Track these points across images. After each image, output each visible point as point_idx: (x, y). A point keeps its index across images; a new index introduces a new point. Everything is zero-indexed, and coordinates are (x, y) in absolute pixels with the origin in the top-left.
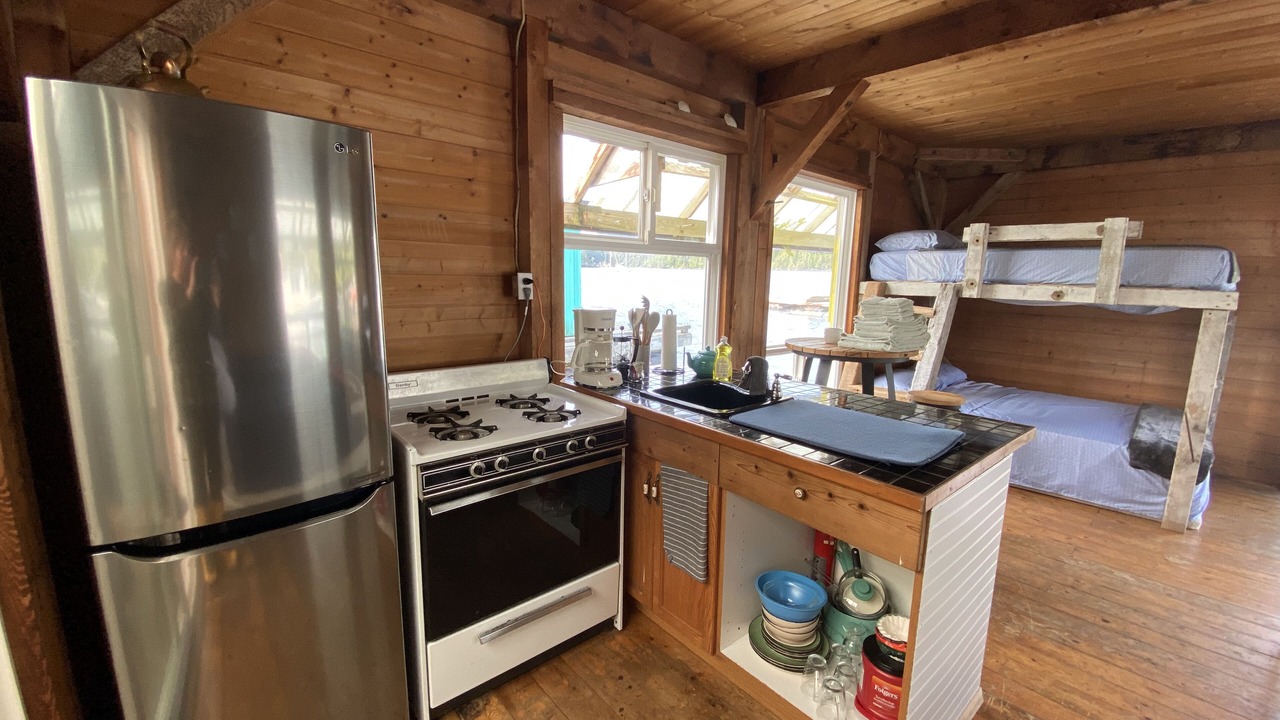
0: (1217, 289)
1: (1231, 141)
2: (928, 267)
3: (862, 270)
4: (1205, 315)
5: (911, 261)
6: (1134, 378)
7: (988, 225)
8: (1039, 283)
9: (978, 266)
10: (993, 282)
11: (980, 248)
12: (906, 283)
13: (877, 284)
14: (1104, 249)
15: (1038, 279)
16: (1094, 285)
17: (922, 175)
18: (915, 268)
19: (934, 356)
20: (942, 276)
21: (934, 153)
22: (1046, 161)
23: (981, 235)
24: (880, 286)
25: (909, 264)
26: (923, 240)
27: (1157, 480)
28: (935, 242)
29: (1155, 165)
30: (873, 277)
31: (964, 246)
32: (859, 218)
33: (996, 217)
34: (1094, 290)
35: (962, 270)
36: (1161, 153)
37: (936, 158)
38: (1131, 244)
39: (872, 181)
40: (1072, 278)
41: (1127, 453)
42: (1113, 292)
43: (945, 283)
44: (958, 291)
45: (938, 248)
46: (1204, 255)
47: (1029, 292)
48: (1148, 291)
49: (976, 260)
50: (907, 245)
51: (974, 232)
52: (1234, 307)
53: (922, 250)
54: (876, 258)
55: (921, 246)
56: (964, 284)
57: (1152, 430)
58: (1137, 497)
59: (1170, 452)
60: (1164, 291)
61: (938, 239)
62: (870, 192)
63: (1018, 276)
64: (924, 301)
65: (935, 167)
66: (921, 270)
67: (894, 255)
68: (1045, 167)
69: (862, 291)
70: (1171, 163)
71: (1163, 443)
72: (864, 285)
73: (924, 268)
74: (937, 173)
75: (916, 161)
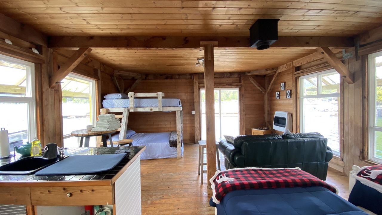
0: (178, 106)
1: (177, 77)
2: (120, 104)
3: (100, 105)
4: (177, 111)
5: (115, 102)
6: (169, 126)
7: (134, 93)
8: (147, 107)
9: (133, 103)
10: (137, 107)
11: (132, 98)
12: (114, 109)
13: (105, 109)
14: (158, 99)
15: (147, 106)
16: (157, 107)
17: (116, 78)
18: (116, 104)
19: (124, 129)
20: (124, 106)
21: (119, 72)
22: (146, 77)
23: (132, 95)
24: (107, 109)
26: (118, 96)
27: (175, 148)
28: (121, 97)
29: (166, 81)
30: (104, 107)
31: (128, 98)
32: (97, 89)
33: (135, 91)
34: (158, 108)
35: (129, 104)
36: (167, 78)
37: (119, 74)
38: (163, 98)
39: (100, 78)
40: (154, 105)
41: (169, 144)
42: (161, 108)
43: (125, 108)
44: (129, 110)
45: (122, 98)
46: (175, 100)
47: (145, 109)
48: (167, 107)
49: (132, 101)
50: (113, 98)
51: (130, 94)
52: (181, 110)
53: (118, 99)
54: (104, 101)
55: (117, 98)
56: (130, 108)
57: (173, 137)
58: (172, 153)
59: (176, 141)
60: (170, 108)
62: (100, 81)
63: (142, 106)
64: (121, 113)
65: (120, 76)
66: (118, 104)
67: (109, 100)
68: (146, 79)
69: (101, 112)
70: (168, 81)
71: (175, 140)
72: (101, 110)
73: (119, 104)
74: (120, 78)
75: (114, 74)
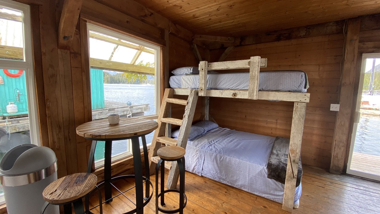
0: (300, 91)
2: (189, 82)
3: (166, 83)
4: (295, 105)
5: (182, 79)
6: (273, 126)
7: (207, 62)
8: (227, 89)
9: (203, 81)
10: (211, 89)
11: (204, 73)
12: (181, 89)
13: (171, 90)
14: (250, 73)
15: (227, 87)
16: (247, 90)
18: (184, 82)
19: (186, 123)
21: (200, 37)
22: (241, 42)
23: (204, 67)
25: (182, 81)
26: (188, 70)
28: (192, 71)
30: (170, 86)
31: (198, 73)
34: (247, 92)
36: (278, 39)
37: (203, 39)
38: (262, 70)
40: (241, 87)
42: (255, 94)
43: (192, 89)
44: (197, 93)
45: (192, 74)
48: (270, 93)
49: (202, 79)
50: (183, 73)
51: (201, 65)
52: (308, 100)
53: (187, 75)
54: (172, 78)
55: (187, 73)
56: (199, 90)
57: (278, 155)
60: (277, 93)
63: (220, 86)
64: (185, 97)
65: (204, 44)
66: (186, 83)
67: (177, 77)
68: (239, 45)
69: (165, 93)
72: (166, 90)
73: (187, 83)
74: (204, 47)
75: (193, 39)
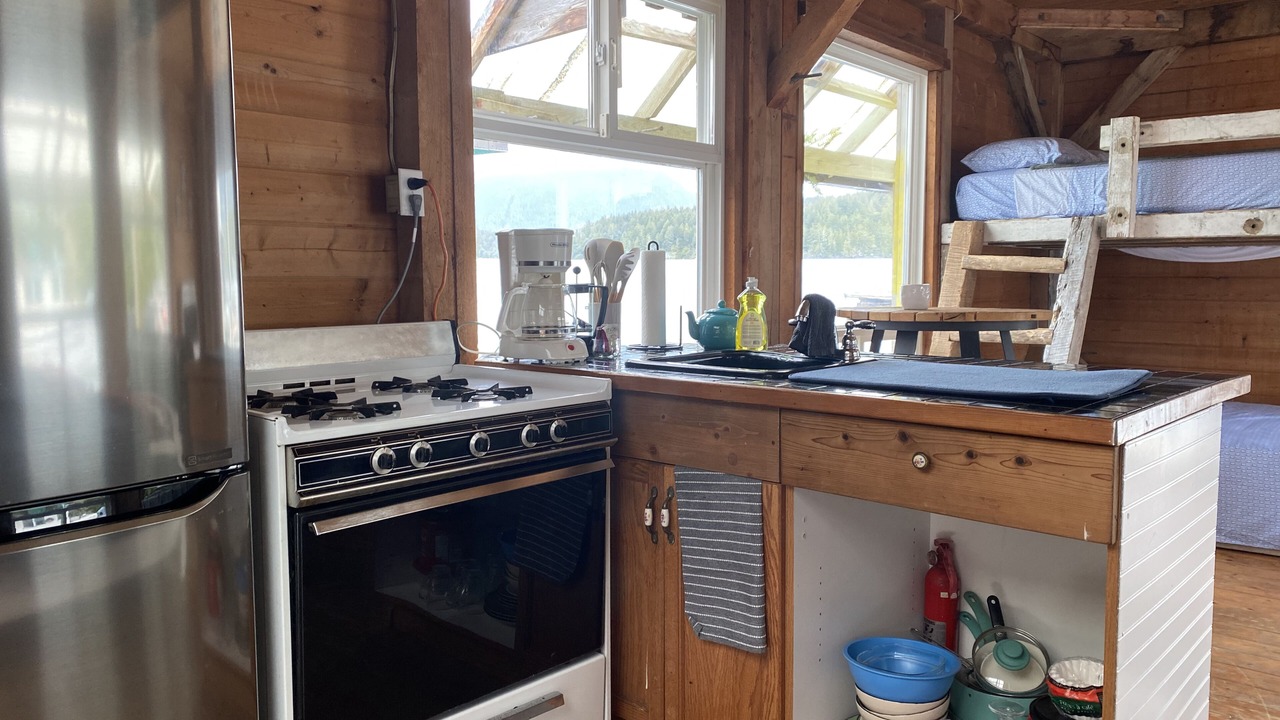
2: (1049, 193)
3: (944, 202)
5: (1019, 182)
7: (1138, 119)
8: (1222, 209)
9: (1126, 186)
10: (1151, 212)
11: (1127, 157)
12: (1018, 222)
13: (970, 225)
15: (1219, 203)
17: (1026, 52)
18: (1028, 195)
19: (1071, 333)
20: (1073, 208)
21: (1041, 17)
23: (1128, 136)
24: (977, 225)
25: (1019, 191)
26: (1038, 150)
28: (1056, 154)
30: (962, 214)
31: (1102, 157)
32: (934, 117)
33: (1150, 110)
35: (1103, 195)
37: (1046, 26)
39: (950, 55)
43: (1078, 217)
44: (1100, 229)
45: (1061, 163)
47: (1208, 224)
49: (1123, 175)
50: (1012, 161)
51: (1117, 132)
53: (1036, 167)
54: (965, 183)
55: (1035, 160)
56: (1108, 216)
61: (1060, 150)
62: (948, 75)
63: (1190, 200)
64: (1053, 248)
65: (1044, 41)
66: (1038, 198)
67: (995, 178)
68: (1211, 39)
69: (946, 239)
72: (949, 229)
73: (1042, 195)
75: (1014, 29)
